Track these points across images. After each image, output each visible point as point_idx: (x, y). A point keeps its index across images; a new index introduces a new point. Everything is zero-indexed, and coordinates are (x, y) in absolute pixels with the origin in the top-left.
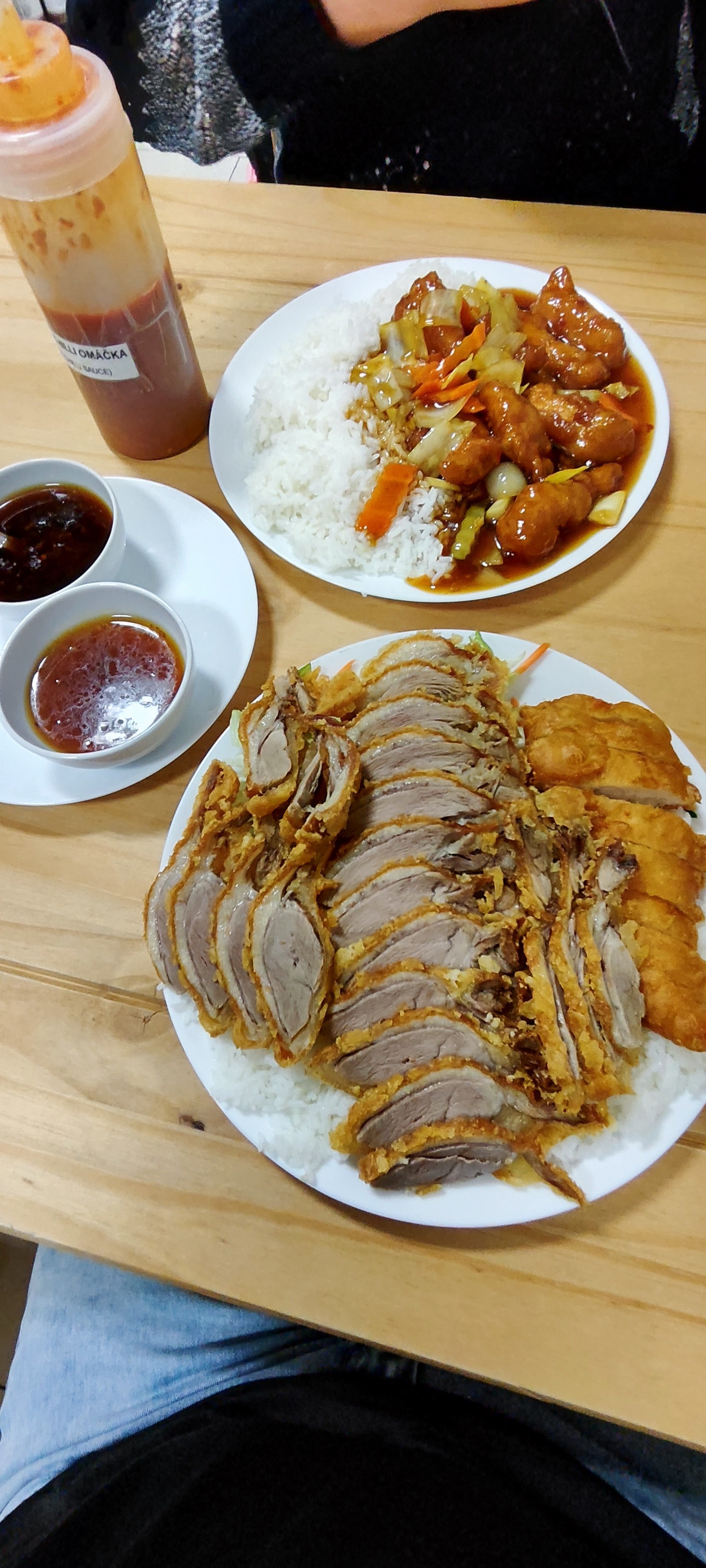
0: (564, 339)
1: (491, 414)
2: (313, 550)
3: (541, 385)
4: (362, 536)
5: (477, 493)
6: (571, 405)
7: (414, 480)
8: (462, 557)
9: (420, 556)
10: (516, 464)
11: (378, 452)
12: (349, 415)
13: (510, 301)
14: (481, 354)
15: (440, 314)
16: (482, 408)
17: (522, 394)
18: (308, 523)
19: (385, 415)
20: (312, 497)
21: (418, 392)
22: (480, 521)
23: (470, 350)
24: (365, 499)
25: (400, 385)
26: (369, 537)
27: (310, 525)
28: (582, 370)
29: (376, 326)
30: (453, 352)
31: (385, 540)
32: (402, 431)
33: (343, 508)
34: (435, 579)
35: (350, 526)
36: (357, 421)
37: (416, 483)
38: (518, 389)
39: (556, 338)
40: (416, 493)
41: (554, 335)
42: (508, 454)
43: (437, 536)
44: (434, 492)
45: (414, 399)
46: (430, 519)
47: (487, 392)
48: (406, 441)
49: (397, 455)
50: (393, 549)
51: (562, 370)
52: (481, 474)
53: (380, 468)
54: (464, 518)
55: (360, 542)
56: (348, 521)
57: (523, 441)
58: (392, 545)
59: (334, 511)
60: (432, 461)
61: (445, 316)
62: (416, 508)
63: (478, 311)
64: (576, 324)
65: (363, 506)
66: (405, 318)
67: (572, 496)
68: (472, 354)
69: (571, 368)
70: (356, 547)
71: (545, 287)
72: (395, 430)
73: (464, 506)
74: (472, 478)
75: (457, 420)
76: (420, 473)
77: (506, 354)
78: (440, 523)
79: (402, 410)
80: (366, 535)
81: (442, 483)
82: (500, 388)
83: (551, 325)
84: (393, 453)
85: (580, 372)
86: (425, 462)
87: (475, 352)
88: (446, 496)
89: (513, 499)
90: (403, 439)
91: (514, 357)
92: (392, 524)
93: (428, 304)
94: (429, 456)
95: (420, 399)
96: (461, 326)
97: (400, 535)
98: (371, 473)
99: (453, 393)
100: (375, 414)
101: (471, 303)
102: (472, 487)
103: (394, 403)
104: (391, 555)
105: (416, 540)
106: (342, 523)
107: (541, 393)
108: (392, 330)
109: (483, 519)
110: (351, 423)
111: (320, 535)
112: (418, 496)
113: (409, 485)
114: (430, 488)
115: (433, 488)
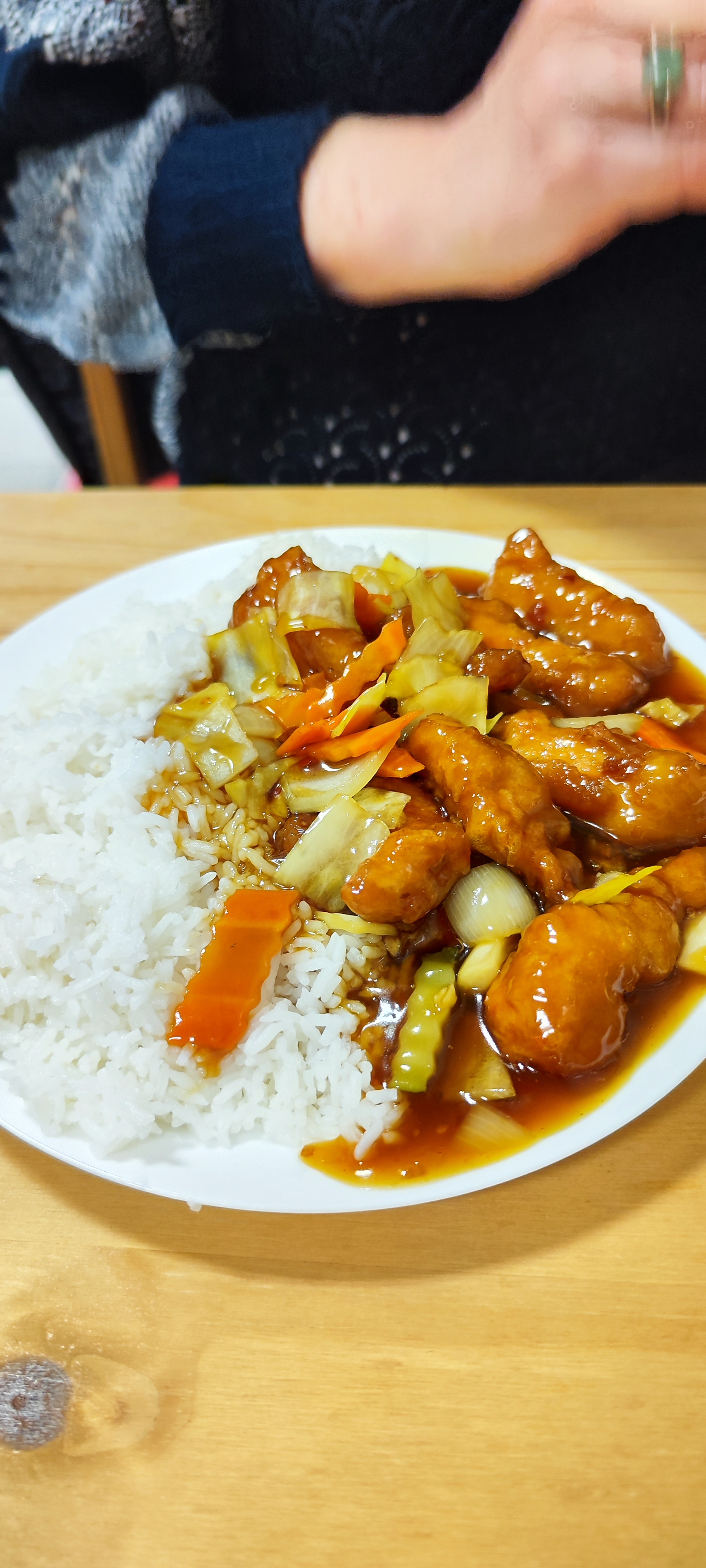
0: (549, 636)
1: (437, 777)
2: (71, 1101)
3: (524, 713)
4: (184, 1057)
5: (434, 933)
6: (591, 746)
7: (292, 921)
8: (418, 1085)
9: (322, 1088)
10: (504, 866)
11: (213, 868)
12: (148, 800)
13: (441, 585)
14: (400, 670)
15: (314, 610)
16: (418, 768)
17: (492, 734)
18: (59, 1037)
19: (223, 796)
20: (67, 980)
21: (289, 743)
22: (449, 997)
23: (379, 667)
24: (188, 973)
25: (250, 736)
26: (199, 1059)
27: (65, 1042)
28: (597, 683)
29: (199, 640)
30: (346, 672)
31: (239, 1059)
32: (262, 822)
33: (135, 1001)
34: (362, 1147)
35: (156, 1038)
36: (164, 811)
37: (297, 925)
38: (483, 725)
39: (537, 636)
40: (299, 949)
41: (530, 631)
42: (486, 850)
43: (355, 1037)
44: (338, 942)
45: (279, 758)
46: (337, 1000)
47: (424, 737)
48: (270, 841)
49: (253, 870)
50: (259, 1078)
51: (557, 685)
52: (435, 897)
53: (216, 903)
54: (411, 991)
55: (182, 1069)
56: (148, 1028)
57: (512, 823)
58: (255, 1068)
59: (115, 1008)
60: (327, 878)
61: (324, 613)
62: (304, 980)
63: (387, 600)
64: (569, 611)
65: (181, 989)
66: (251, 622)
67: (638, 924)
68: (384, 675)
69: (576, 680)
70: (171, 1084)
71: (500, 559)
72: (245, 823)
73: (407, 963)
74: (417, 909)
75: (371, 791)
76: (304, 906)
77: (450, 667)
78: (359, 1007)
79: (259, 780)
80: (194, 1055)
81: (354, 924)
82: (447, 729)
83: (521, 615)
84: (245, 867)
85: (592, 687)
86: (311, 880)
87: (387, 669)
88: (366, 949)
89: (513, 942)
90: (265, 837)
91: (466, 672)
92: (253, 1024)
93: (289, 596)
94: (322, 868)
95: (292, 756)
96: (358, 628)
97: (272, 1046)
98: (198, 914)
99: (356, 745)
100: (202, 793)
101: (372, 589)
102: (421, 925)
103: (241, 769)
104: (256, 1091)
105: (309, 1050)
106: (135, 1035)
107: (528, 727)
108: (230, 644)
109: (452, 989)
110: (151, 818)
111: (87, 1064)
112: (305, 954)
113: (283, 933)
114: (330, 933)
115: (335, 934)
